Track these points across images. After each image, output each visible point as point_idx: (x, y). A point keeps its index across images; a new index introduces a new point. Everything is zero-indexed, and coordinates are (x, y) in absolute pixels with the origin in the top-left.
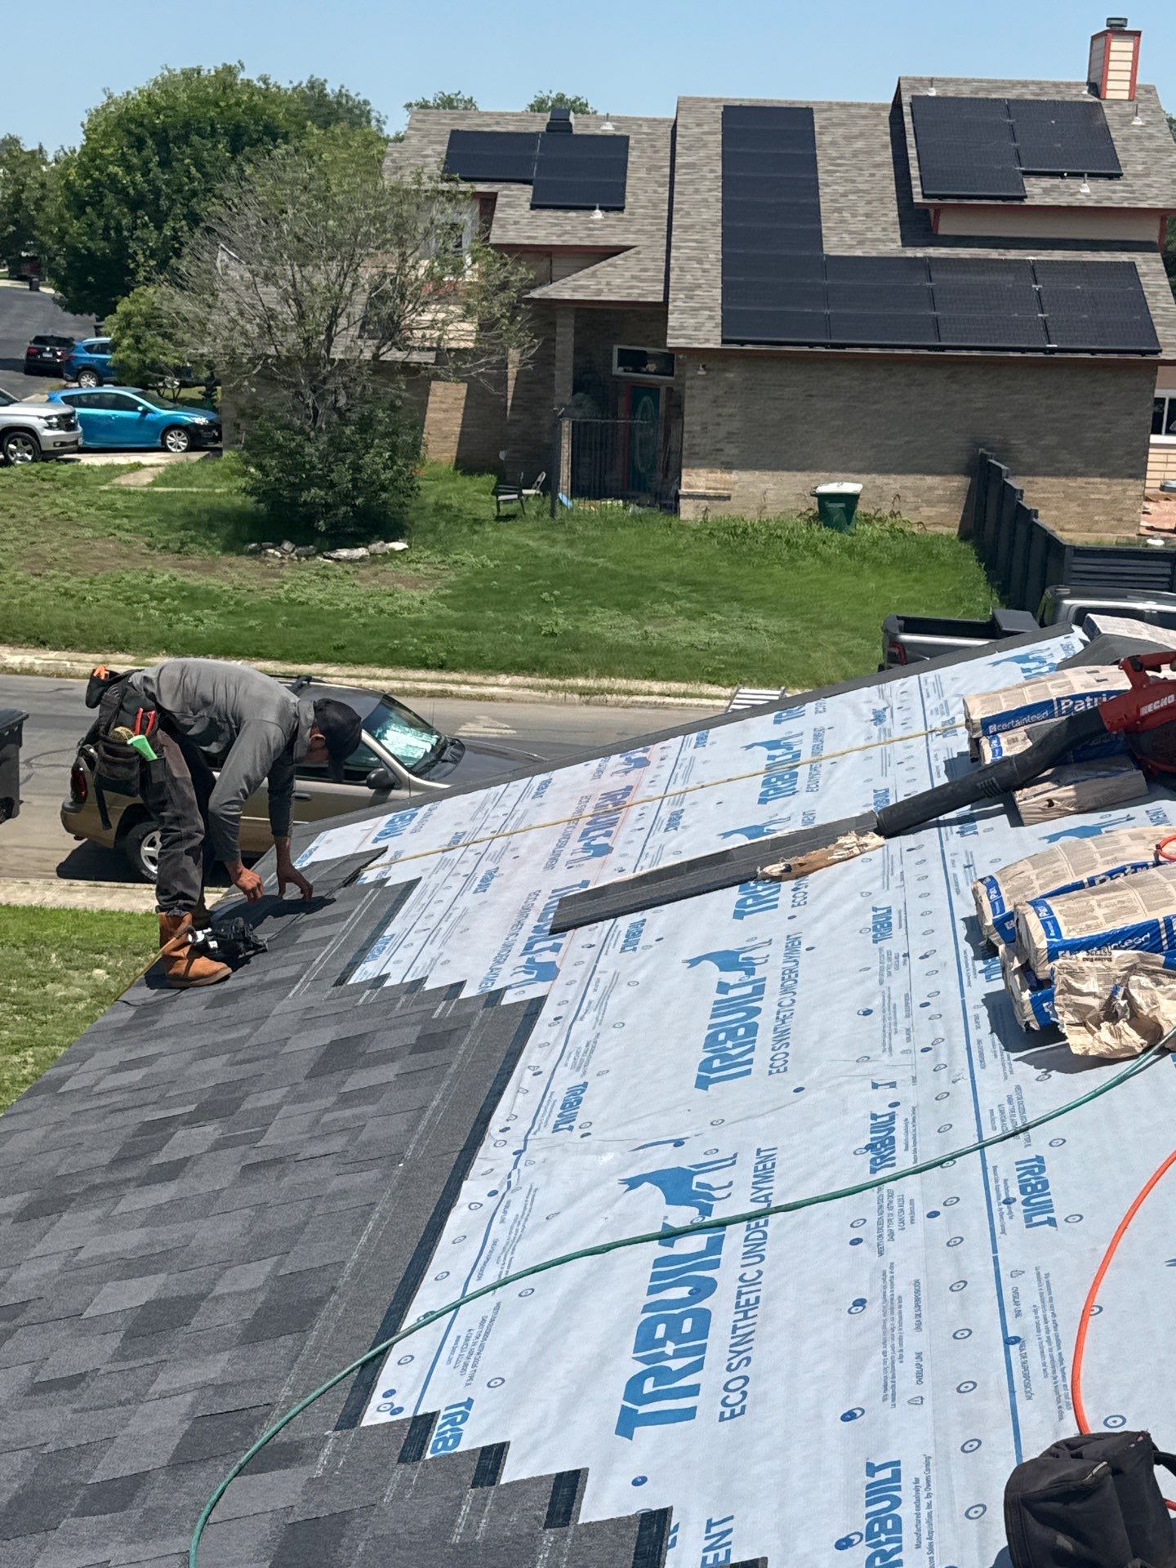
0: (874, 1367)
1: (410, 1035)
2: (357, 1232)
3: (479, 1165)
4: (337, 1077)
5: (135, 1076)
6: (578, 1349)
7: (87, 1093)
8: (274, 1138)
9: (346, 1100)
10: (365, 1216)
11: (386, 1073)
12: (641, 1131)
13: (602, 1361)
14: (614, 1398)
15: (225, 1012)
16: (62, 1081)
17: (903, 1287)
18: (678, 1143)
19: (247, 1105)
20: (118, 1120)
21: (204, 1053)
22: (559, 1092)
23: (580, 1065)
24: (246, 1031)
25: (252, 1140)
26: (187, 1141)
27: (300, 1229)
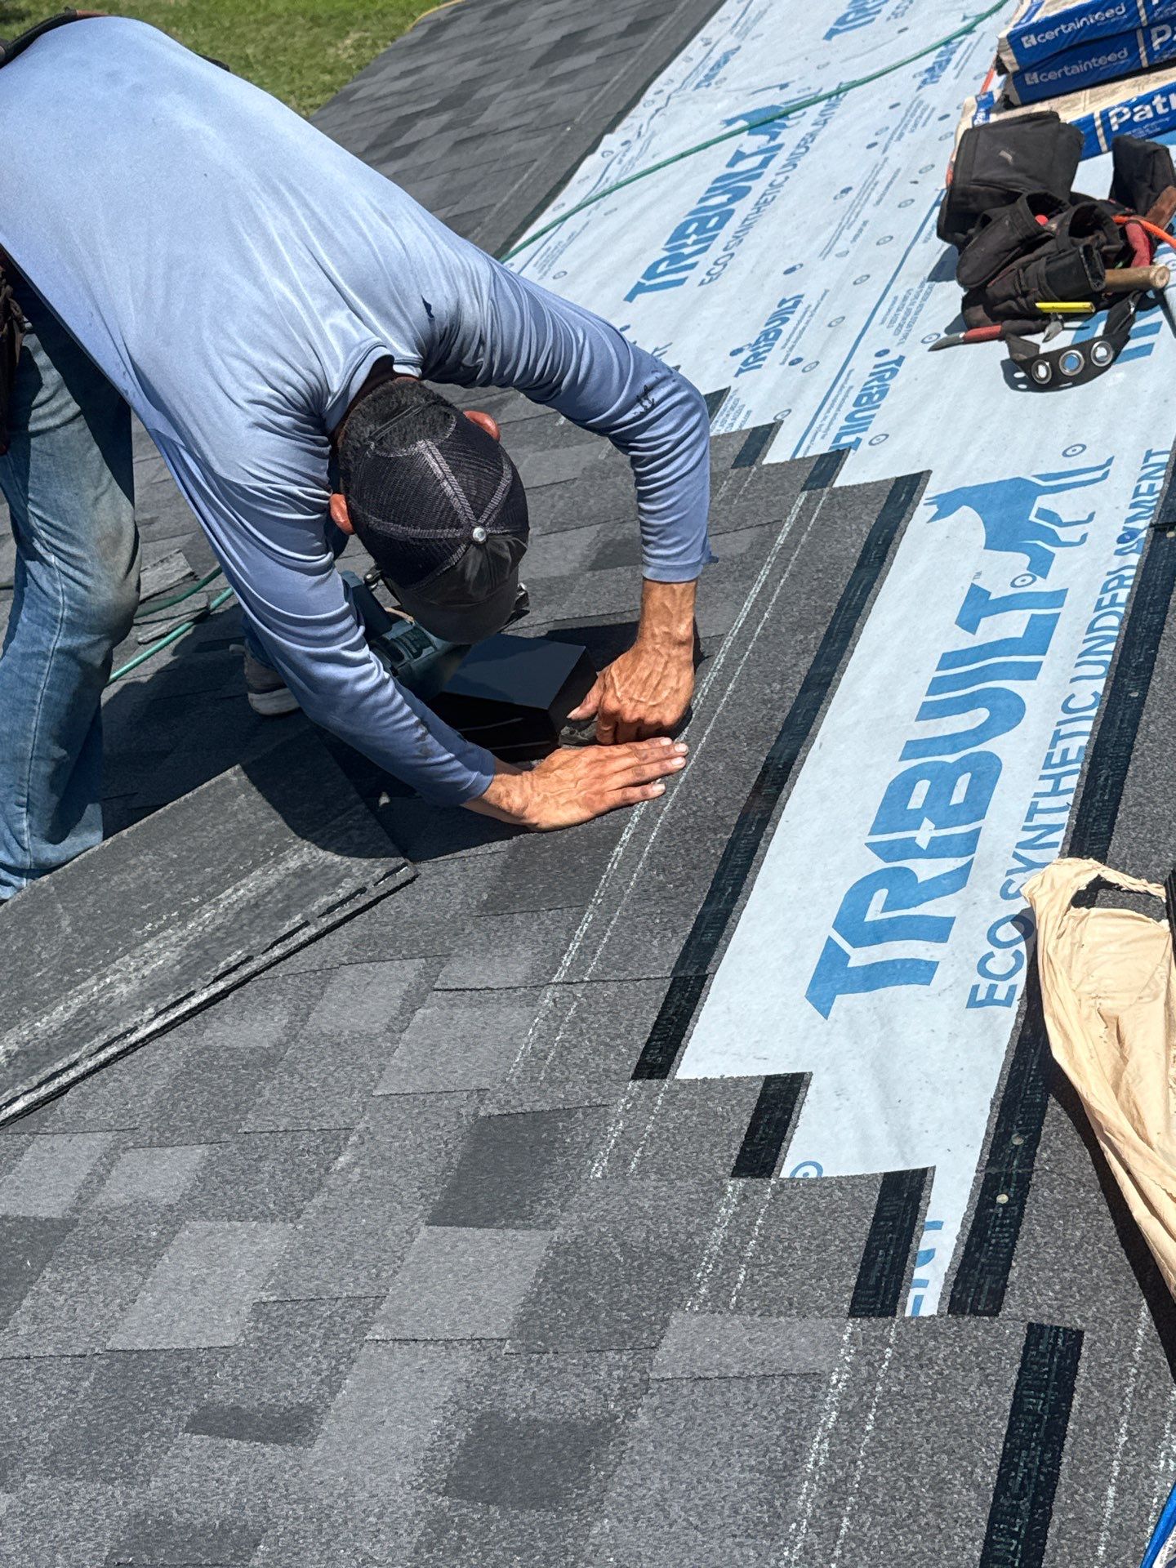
0: (825, 237)
1: (622, 24)
2: (513, 184)
3: (626, 122)
4: (551, 66)
5: (406, 82)
6: (626, 247)
7: (372, 99)
8: (486, 118)
9: (552, 82)
10: (525, 170)
11: (589, 58)
12: (757, 81)
13: (642, 251)
14: (636, 276)
15: (492, 23)
16: (355, 91)
17: (884, 176)
18: (783, 87)
19: (477, 96)
20: (384, 116)
21: (465, 58)
22: (716, 55)
23: (743, 35)
24: (501, 37)
25: (467, 123)
26: (425, 128)
27: (475, 184)
